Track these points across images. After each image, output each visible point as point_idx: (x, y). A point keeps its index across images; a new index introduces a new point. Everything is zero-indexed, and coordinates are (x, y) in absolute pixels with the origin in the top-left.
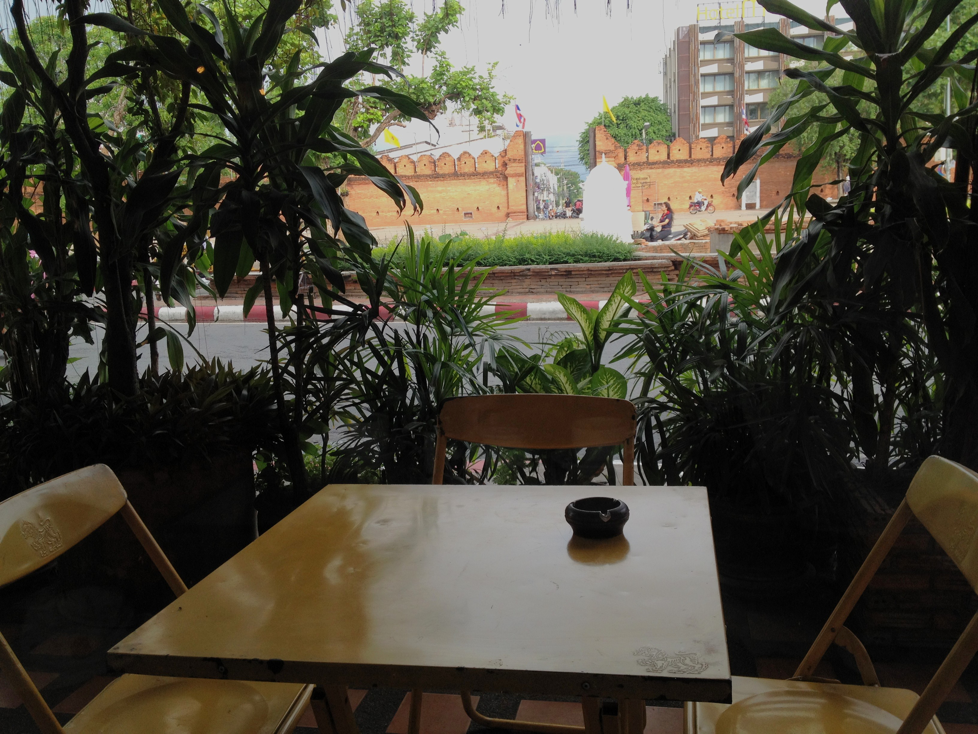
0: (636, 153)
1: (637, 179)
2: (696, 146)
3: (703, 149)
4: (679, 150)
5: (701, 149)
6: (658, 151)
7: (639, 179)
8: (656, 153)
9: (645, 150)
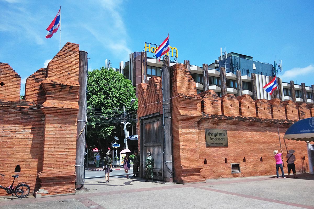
0: (212, 104)
1: (215, 134)
2: (261, 106)
3: (266, 109)
4: (249, 107)
5: (264, 109)
6: (231, 106)
7: (217, 134)
8: (230, 107)
9: (220, 102)
